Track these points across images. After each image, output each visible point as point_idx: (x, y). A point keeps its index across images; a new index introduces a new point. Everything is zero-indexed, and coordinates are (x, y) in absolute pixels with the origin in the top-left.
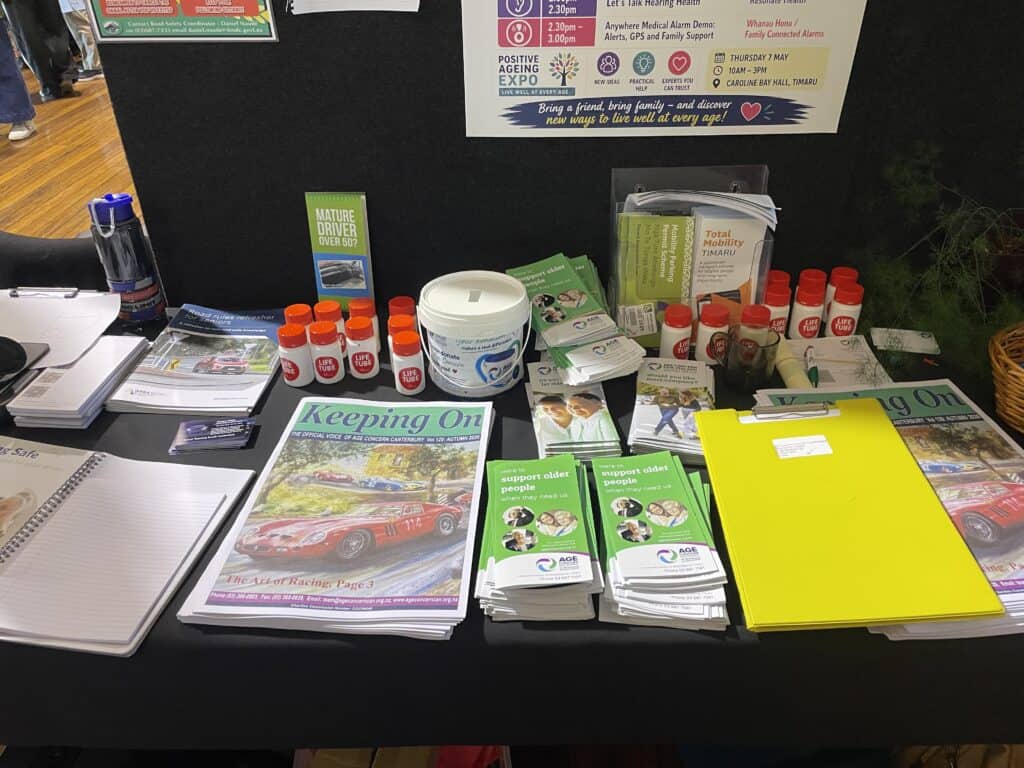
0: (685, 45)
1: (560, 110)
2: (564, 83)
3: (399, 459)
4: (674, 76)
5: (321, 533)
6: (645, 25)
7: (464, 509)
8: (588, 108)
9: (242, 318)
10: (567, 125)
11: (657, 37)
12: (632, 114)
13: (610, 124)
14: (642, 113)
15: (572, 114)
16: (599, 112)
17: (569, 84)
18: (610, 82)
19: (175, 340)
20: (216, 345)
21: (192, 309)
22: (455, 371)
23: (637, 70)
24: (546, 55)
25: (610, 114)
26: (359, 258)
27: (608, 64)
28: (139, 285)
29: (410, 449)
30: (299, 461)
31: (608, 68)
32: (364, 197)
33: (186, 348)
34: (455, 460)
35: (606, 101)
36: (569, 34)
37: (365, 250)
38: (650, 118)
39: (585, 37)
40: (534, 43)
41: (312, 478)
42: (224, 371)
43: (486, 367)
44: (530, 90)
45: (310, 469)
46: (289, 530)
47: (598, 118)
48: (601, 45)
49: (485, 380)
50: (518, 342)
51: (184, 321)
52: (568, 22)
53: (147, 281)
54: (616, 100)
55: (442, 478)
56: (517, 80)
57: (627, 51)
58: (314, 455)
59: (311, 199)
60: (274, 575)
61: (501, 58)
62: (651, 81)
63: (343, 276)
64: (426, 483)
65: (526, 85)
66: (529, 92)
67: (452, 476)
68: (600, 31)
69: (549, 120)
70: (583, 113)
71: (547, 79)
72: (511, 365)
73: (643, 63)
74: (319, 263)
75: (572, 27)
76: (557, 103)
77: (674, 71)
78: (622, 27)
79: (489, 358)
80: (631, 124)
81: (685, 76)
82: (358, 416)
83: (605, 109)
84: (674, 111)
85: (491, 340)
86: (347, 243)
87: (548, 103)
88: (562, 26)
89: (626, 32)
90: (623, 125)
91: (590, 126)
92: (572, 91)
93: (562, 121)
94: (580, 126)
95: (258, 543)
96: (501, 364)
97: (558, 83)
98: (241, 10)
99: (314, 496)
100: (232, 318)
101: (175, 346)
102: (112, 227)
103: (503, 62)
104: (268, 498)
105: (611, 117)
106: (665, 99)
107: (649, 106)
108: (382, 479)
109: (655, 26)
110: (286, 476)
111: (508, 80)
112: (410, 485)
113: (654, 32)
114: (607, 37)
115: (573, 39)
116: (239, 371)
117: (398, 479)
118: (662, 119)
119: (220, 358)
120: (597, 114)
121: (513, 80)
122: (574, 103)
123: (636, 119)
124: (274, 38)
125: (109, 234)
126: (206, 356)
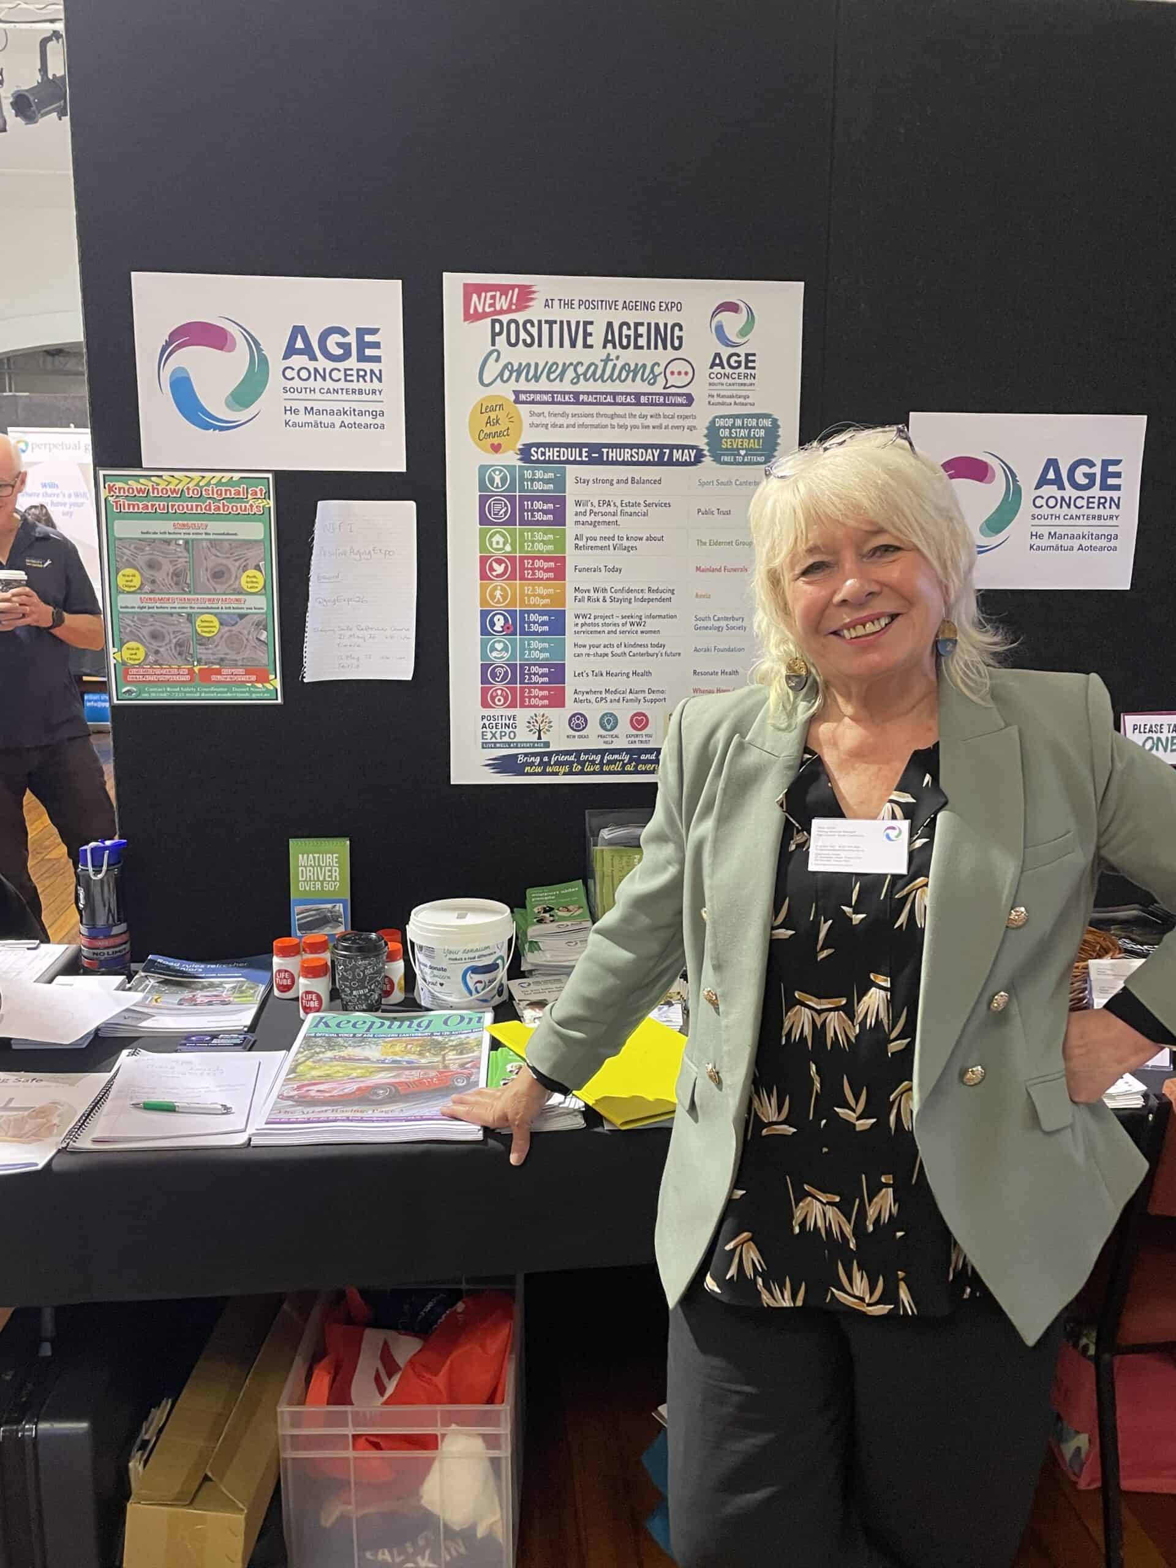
0: (643, 708)
1: (538, 759)
2: (540, 738)
3: (409, 1046)
4: (635, 732)
5: (351, 1088)
6: (607, 691)
7: (474, 1070)
8: (562, 758)
9: (213, 966)
10: (544, 773)
11: (618, 701)
12: (601, 763)
13: (582, 773)
14: (610, 762)
15: (548, 764)
16: (573, 762)
17: (544, 738)
18: (580, 737)
19: (152, 982)
23: (603, 727)
24: (523, 714)
25: (583, 764)
26: (339, 901)
27: (578, 722)
28: (116, 930)
29: (418, 1040)
30: (318, 1050)
31: (578, 725)
32: (347, 842)
33: (165, 988)
34: (461, 1044)
35: (578, 753)
36: (542, 698)
37: (346, 894)
38: (617, 767)
39: (558, 700)
40: (513, 705)
41: (334, 1059)
42: (210, 1003)
44: (509, 743)
45: (329, 1054)
46: (321, 1087)
47: (571, 767)
48: (571, 707)
50: (503, 956)
51: (152, 967)
52: (541, 689)
54: (587, 752)
55: (451, 1055)
56: (498, 735)
57: (594, 713)
58: (330, 1046)
60: (317, 1109)
61: (483, 718)
62: (616, 736)
63: (323, 921)
64: (439, 1058)
65: (506, 739)
66: (509, 745)
67: (461, 1053)
68: (569, 696)
69: (527, 769)
70: (558, 763)
71: (524, 735)
72: (496, 979)
73: (609, 722)
74: (296, 909)
75: (546, 693)
76: (535, 755)
77: (634, 728)
78: (587, 693)
80: (601, 772)
81: (644, 732)
82: (365, 1022)
83: (577, 759)
84: (639, 761)
86: (328, 887)
87: (526, 755)
88: (535, 692)
89: (592, 697)
90: (594, 773)
91: (565, 774)
92: (547, 744)
93: (539, 770)
94: (556, 774)
95: (297, 1095)
96: (487, 977)
97: (534, 738)
98: (254, 678)
99: (339, 1068)
100: (203, 966)
102: (105, 868)
103: (485, 721)
104: (298, 1070)
105: (583, 767)
106: (629, 751)
107: (616, 757)
108: (398, 1058)
109: (616, 692)
110: (311, 1057)
111: (489, 736)
112: (423, 1061)
113: (617, 697)
114: (575, 701)
115: (546, 702)
117: (413, 1057)
118: (628, 768)
120: (571, 763)
121: (494, 735)
122: (552, 753)
123: (605, 768)
124: (280, 701)
126: (187, 994)
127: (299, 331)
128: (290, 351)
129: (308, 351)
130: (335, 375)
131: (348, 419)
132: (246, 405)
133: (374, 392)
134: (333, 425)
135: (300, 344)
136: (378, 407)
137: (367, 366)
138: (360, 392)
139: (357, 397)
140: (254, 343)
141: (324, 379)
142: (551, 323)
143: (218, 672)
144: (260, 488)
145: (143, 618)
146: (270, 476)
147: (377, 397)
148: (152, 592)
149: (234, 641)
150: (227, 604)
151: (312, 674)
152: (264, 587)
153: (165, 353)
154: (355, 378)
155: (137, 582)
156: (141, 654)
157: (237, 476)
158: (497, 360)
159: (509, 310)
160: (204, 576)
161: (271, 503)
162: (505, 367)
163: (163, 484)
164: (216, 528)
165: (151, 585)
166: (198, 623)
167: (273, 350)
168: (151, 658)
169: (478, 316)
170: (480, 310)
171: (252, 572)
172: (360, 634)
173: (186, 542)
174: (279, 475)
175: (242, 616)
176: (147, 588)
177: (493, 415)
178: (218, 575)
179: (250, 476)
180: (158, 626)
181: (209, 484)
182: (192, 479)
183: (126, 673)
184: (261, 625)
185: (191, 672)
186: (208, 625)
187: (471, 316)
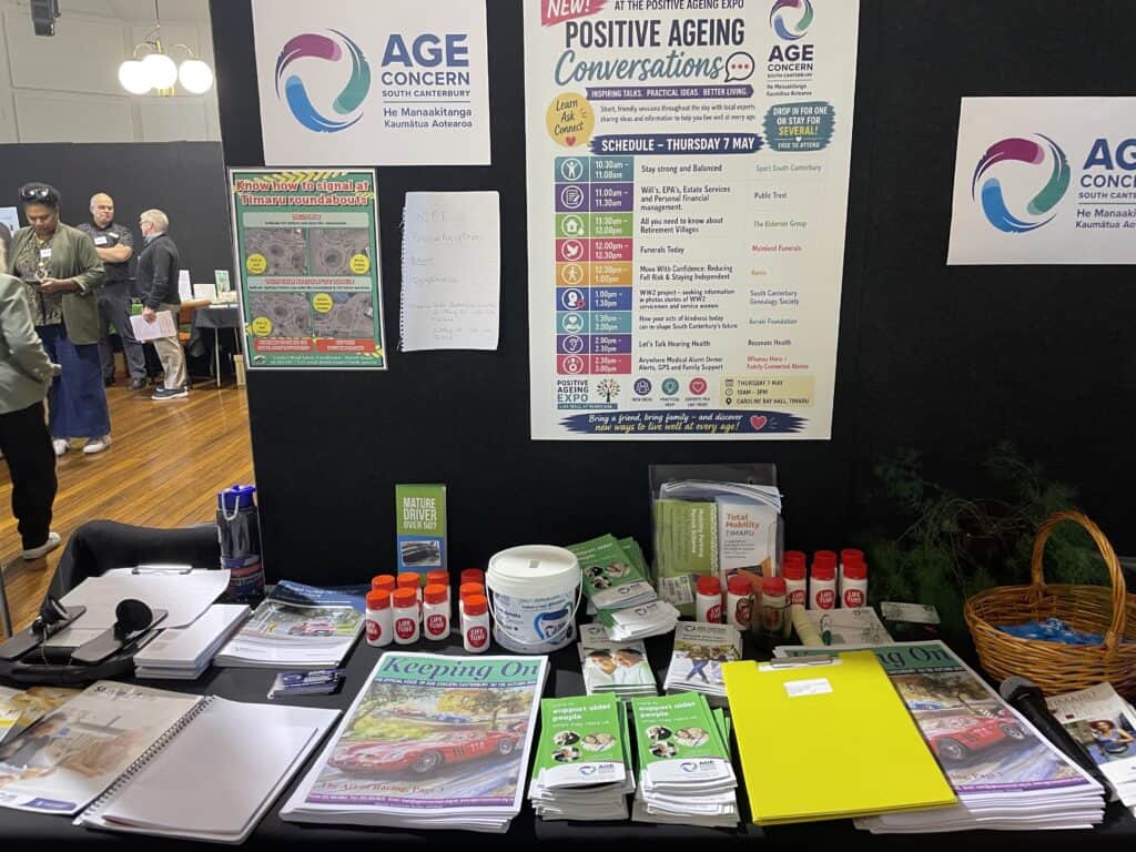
0: (702, 374)
1: (607, 420)
2: (608, 400)
3: (466, 699)
4: (694, 396)
5: (400, 753)
6: (669, 359)
7: (520, 735)
8: (628, 418)
9: (330, 592)
10: (612, 431)
11: (679, 368)
12: (663, 423)
13: (646, 431)
14: (670, 422)
15: (616, 423)
16: (638, 422)
17: (612, 401)
18: (644, 399)
19: (273, 609)
20: (308, 614)
21: (288, 585)
22: (516, 629)
23: (665, 391)
24: (594, 380)
25: (647, 423)
26: (436, 539)
27: (643, 387)
28: (247, 562)
29: (476, 692)
30: (381, 700)
31: (643, 390)
32: (444, 488)
33: (283, 616)
34: (514, 699)
35: (643, 413)
36: (611, 365)
37: (443, 533)
38: (678, 426)
39: (624, 368)
40: (585, 372)
41: (391, 713)
42: (315, 634)
43: (543, 625)
44: (582, 405)
45: (390, 706)
46: (372, 751)
47: (636, 427)
48: (636, 373)
49: (542, 637)
50: (570, 604)
51: (281, 594)
52: (610, 358)
53: (255, 558)
54: (650, 413)
55: (503, 713)
56: (572, 398)
57: (656, 379)
58: (393, 695)
59: (400, 490)
60: (360, 783)
61: (559, 382)
62: (677, 400)
63: (423, 554)
64: (489, 717)
65: (579, 401)
66: (582, 406)
67: (512, 711)
68: (635, 364)
69: (598, 427)
70: (624, 422)
71: (594, 397)
72: (564, 624)
73: (670, 387)
74: (401, 544)
75: (614, 361)
76: (604, 415)
77: (694, 392)
78: (651, 361)
79: (546, 617)
80: (663, 431)
81: (702, 396)
82: (431, 666)
83: (642, 419)
84: (698, 422)
85: (548, 599)
86: (427, 526)
87: (596, 415)
88: (604, 360)
89: (656, 365)
90: (657, 431)
91: (631, 432)
92: (615, 406)
93: (608, 428)
94: (623, 432)
95: (347, 759)
96: (555, 623)
97: (604, 400)
98: (362, 348)
99: (394, 726)
100: (322, 592)
101: (273, 614)
102: (236, 512)
103: (561, 385)
104: (355, 727)
105: (647, 425)
106: (687, 412)
107: (676, 417)
108: (452, 714)
109: (677, 360)
110: (370, 710)
111: (564, 398)
112: (476, 719)
113: (674, 364)
114: (641, 368)
115: (615, 369)
116: (328, 634)
117: (465, 714)
118: (687, 427)
119: (311, 624)
120: (636, 423)
121: (568, 398)
122: (617, 415)
123: (667, 427)
124: (385, 368)
125: (232, 518)
126: (299, 622)
127: (395, 39)
128: (388, 58)
129: (404, 58)
130: (428, 78)
131: (440, 119)
132: (351, 108)
133: (462, 93)
134: (427, 125)
135: (396, 52)
136: (465, 107)
137: (457, 70)
138: (450, 93)
139: (446, 98)
140: (356, 52)
141: (418, 83)
142: (621, 24)
143: (333, 343)
144: (365, 183)
145: (268, 296)
146: (373, 171)
147: (465, 98)
148: (276, 274)
149: (345, 316)
150: (339, 284)
151: (409, 344)
152: (370, 269)
153: (283, 62)
154: (445, 81)
155: (263, 265)
156: (268, 329)
157: (345, 172)
158: (572, 60)
159: (583, 14)
160: (318, 260)
161: (375, 196)
162: (579, 66)
163: (283, 180)
164: (327, 218)
165: (275, 269)
166: (315, 300)
167: (374, 57)
168: (277, 331)
169: (555, 20)
170: (557, 14)
171: (359, 256)
172: (453, 309)
173: (304, 230)
174: (380, 170)
175: (351, 295)
176: (272, 271)
177: (568, 111)
178: (331, 259)
179: (355, 172)
180: (281, 303)
181: (321, 179)
182: (307, 175)
183: (257, 344)
184: (368, 302)
185: (310, 343)
186: (323, 303)
187: (548, 20)
